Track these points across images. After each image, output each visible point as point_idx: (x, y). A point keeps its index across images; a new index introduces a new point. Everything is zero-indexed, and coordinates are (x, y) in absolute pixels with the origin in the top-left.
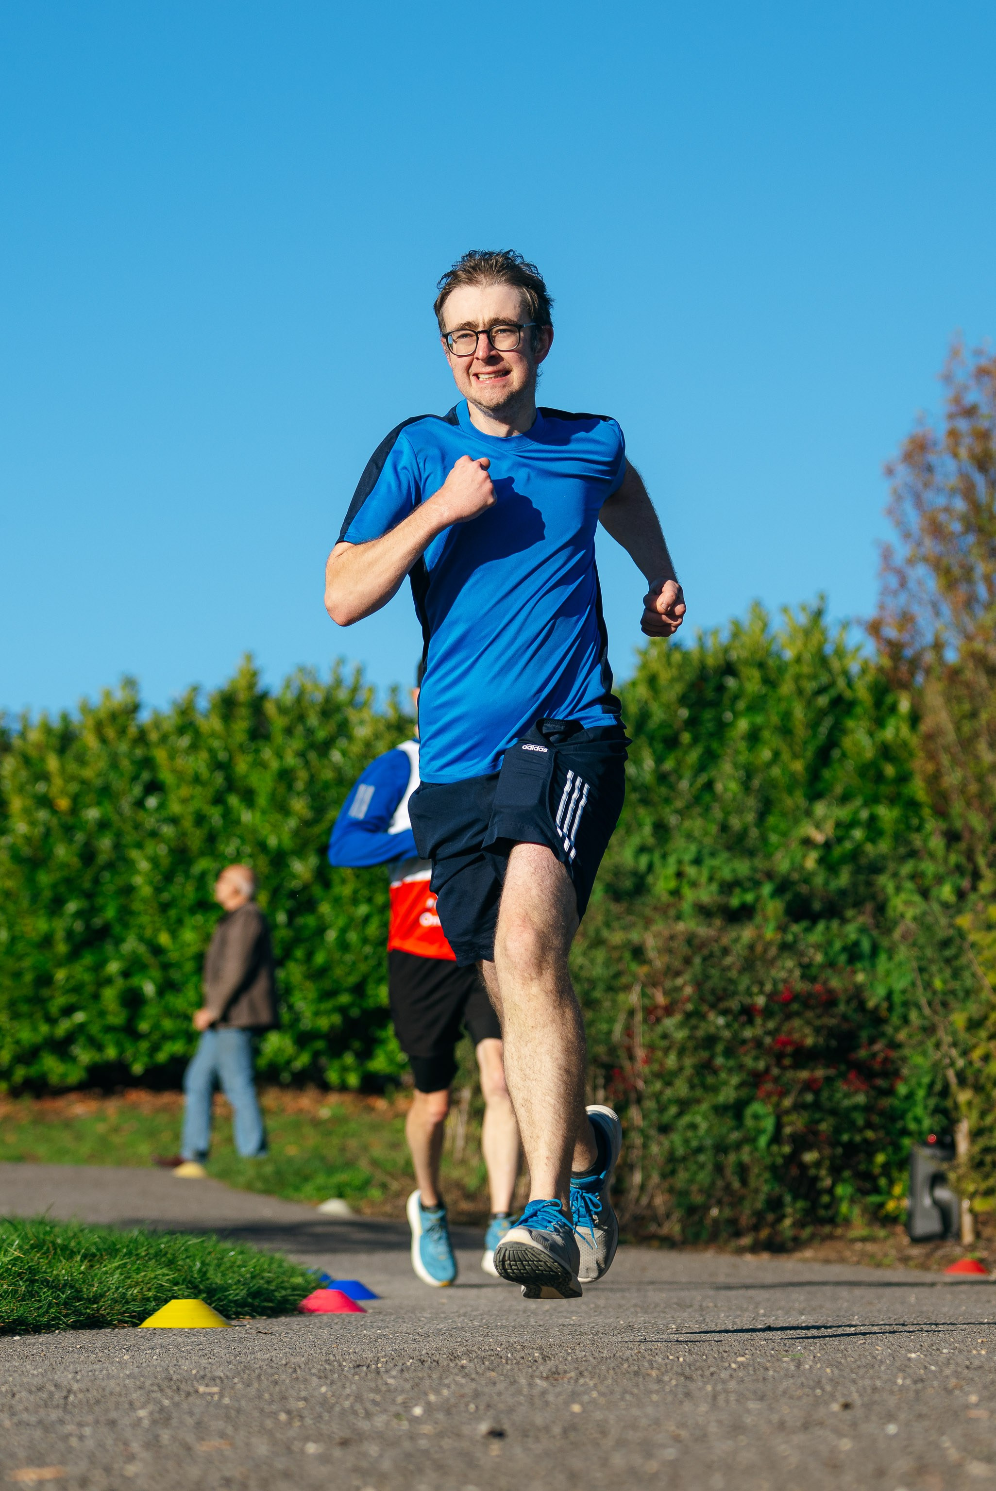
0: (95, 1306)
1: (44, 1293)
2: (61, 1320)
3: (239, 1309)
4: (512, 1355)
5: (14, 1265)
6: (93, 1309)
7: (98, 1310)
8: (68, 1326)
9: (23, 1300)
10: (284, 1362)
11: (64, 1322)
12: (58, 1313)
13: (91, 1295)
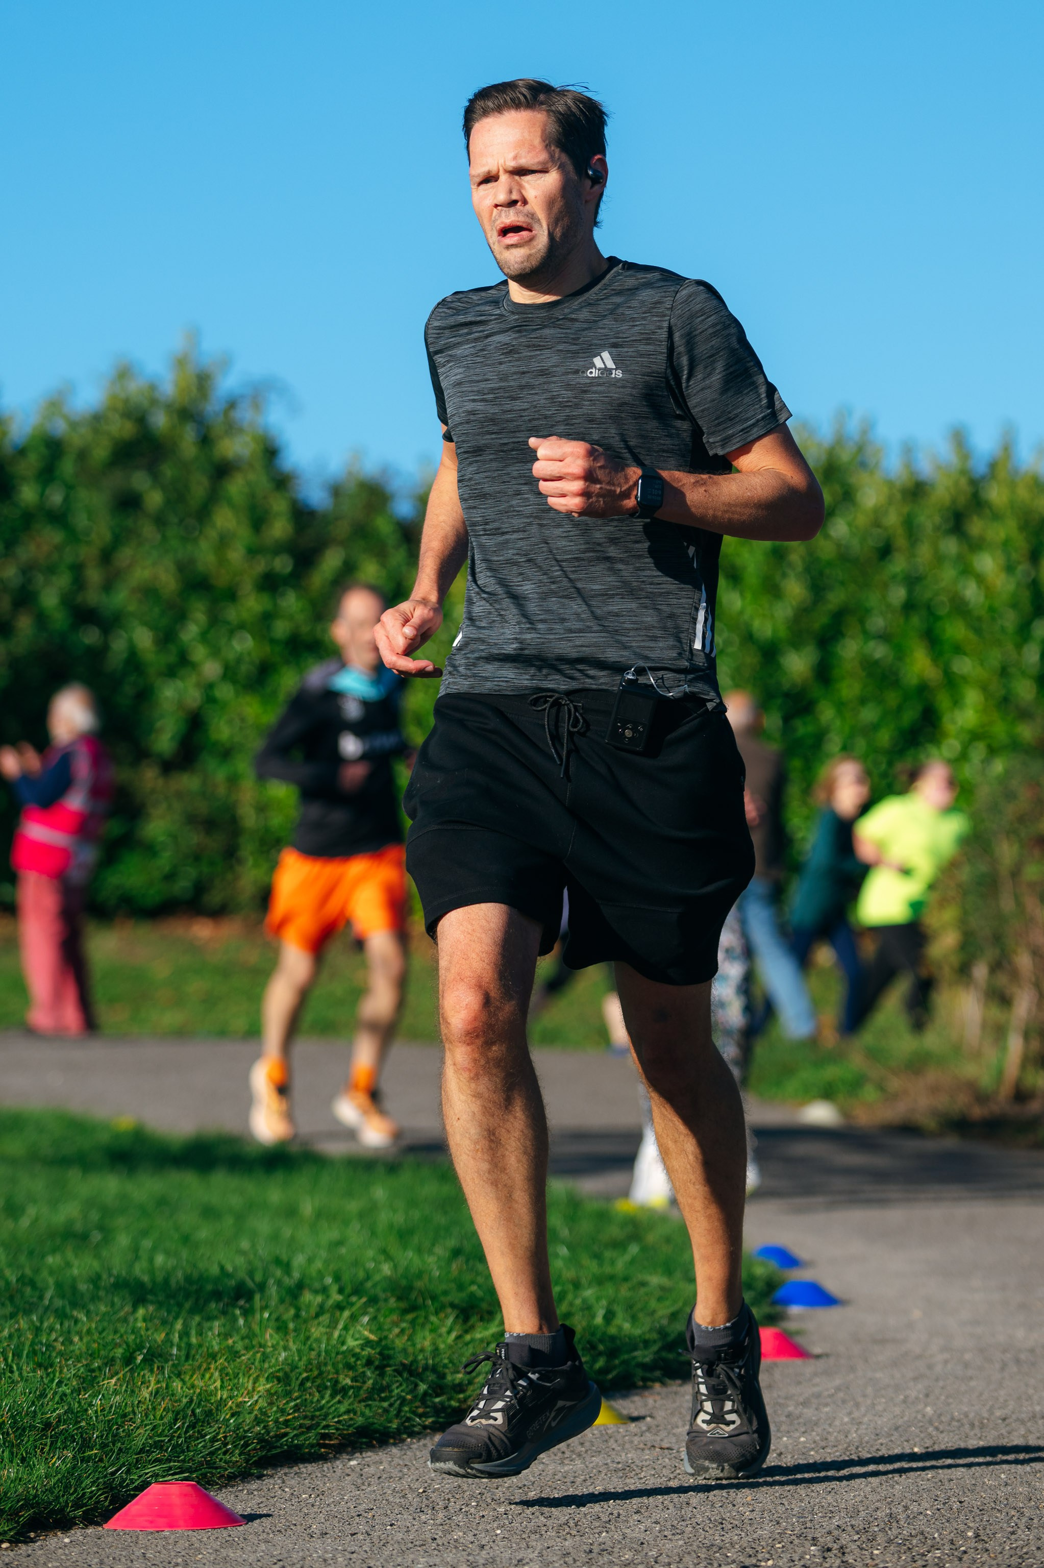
0: (461, 1396)
1: (397, 1388)
2: (414, 1420)
3: (648, 1375)
4: (941, 1534)
5: (362, 1349)
6: (459, 1401)
7: (465, 1400)
8: (425, 1427)
9: (369, 1398)
10: (654, 1553)
11: (419, 1424)
12: (414, 1413)
13: (457, 1381)
